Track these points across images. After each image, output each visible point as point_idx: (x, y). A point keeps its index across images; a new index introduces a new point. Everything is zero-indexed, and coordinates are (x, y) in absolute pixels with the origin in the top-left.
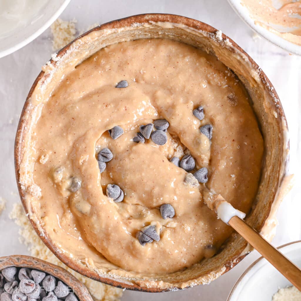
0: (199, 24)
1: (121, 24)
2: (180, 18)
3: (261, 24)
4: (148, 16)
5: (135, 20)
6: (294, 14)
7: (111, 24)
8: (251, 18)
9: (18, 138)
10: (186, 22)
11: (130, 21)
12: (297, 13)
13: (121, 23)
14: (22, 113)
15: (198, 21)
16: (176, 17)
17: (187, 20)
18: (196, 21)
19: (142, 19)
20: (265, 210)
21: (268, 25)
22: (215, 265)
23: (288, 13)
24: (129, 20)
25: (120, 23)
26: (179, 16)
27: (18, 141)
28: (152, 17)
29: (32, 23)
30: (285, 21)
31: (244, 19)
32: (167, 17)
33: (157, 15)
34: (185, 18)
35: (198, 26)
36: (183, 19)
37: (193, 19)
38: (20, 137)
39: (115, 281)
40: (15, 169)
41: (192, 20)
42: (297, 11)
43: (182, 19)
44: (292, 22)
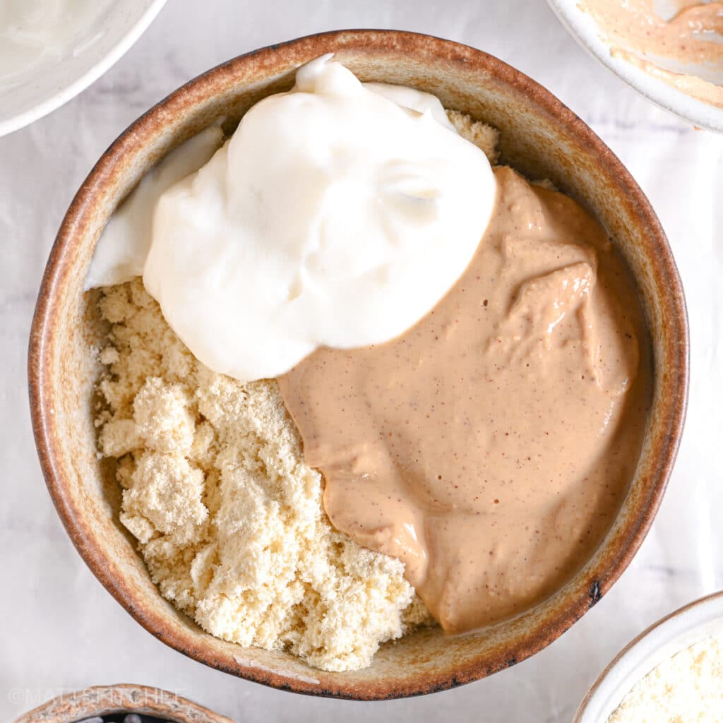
0: (467, 54)
1: (280, 55)
2: (422, 40)
3: (626, 55)
4: (345, 36)
5: (313, 47)
6: (705, 31)
7: (256, 55)
8: (603, 40)
9: (36, 334)
10: (437, 49)
11: (302, 49)
12: (712, 29)
13: (280, 53)
14: (45, 273)
15: (466, 47)
16: (411, 38)
17: (438, 45)
18: (460, 48)
19: (331, 43)
20: (633, 499)
21: (643, 57)
22: (515, 631)
23: (691, 29)
24: (299, 45)
25: (277, 53)
26: (418, 35)
27: (37, 341)
28: (353, 38)
29: (76, 53)
30: (683, 48)
31: (585, 43)
32: (390, 39)
33: (367, 34)
34: (433, 40)
35: (464, 57)
36: (428, 42)
37: (454, 42)
38: (40, 331)
39: (274, 674)
40: (31, 407)
41: (449, 44)
42: (712, 24)
43: (426, 42)
44: (702, 50)
